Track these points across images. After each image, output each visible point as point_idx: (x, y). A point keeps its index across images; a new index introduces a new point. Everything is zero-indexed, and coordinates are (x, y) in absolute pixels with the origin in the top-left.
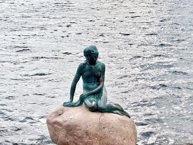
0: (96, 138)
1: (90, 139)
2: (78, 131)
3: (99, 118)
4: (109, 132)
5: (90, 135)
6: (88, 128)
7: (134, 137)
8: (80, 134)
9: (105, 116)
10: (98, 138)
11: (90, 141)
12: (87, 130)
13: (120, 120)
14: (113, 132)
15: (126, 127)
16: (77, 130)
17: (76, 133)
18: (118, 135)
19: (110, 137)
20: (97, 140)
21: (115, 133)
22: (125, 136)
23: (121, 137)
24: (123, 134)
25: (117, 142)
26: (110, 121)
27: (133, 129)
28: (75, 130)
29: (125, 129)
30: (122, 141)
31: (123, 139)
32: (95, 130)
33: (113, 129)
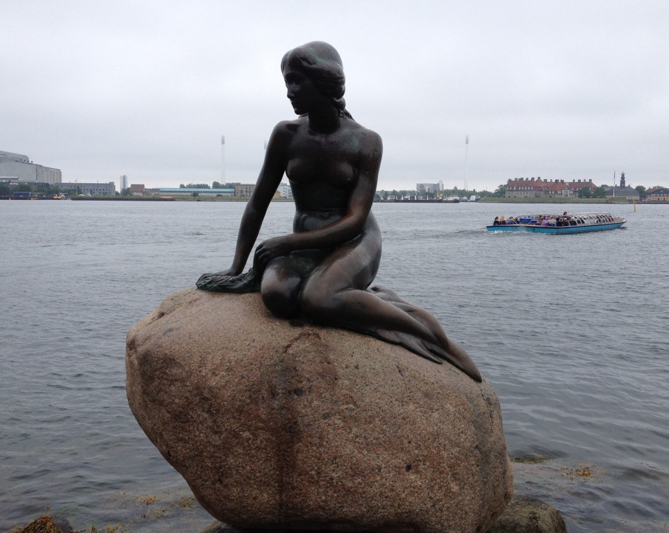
0: (246, 434)
1: (216, 433)
2: (173, 388)
3: (285, 344)
4: (326, 416)
5: (218, 411)
6: (217, 378)
7: (474, 469)
8: (177, 401)
9: (324, 342)
10: (254, 434)
11: (216, 439)
12: (210, 389)
13: (407, 374)
14: (344, 419)
15: (436, 415)
16: (172, 382)
17: (165, 396)
18: (374, 441)
19: (325, 443)
20: (250, 442)
21: (354, 430)
22: (416, 452)
23: (393, 454)
24: (410, 442)
25: (366, 472)
26: (344, 366)
27: (474, 429)
28: (165, 382)
29: (425, 422)
30: (393, 473)
31: (405, 465)
32: (247, 394)
33: (351, 406)
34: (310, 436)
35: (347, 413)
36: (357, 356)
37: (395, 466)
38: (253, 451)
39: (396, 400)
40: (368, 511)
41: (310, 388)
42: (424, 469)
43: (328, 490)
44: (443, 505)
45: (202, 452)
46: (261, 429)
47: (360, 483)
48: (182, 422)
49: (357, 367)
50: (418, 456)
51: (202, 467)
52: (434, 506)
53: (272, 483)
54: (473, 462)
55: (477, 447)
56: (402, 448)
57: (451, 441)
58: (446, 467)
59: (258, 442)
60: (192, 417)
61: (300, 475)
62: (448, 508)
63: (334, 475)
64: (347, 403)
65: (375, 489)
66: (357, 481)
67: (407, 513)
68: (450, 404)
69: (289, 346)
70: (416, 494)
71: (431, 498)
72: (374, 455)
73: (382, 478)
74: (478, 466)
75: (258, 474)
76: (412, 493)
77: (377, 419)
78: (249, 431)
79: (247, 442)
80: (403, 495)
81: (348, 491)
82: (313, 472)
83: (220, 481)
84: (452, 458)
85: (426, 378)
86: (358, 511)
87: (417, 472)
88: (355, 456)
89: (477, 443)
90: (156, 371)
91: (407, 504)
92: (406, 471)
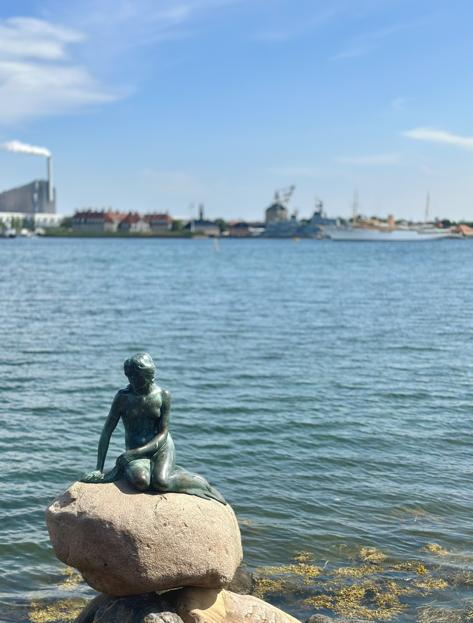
0: (147, 548)
1: (134, 550)
2: (108, 534)
3: (154, 505)
4: (177, 533)
7: (232, 546)
9: (168, 500)
12: (128, 531)
13: (201, 508)
14: (184, 533)
18: (196, 541)
19: (178, 545)
21: (188, 537)
22: (211, 542)
23: (203, 545)
24: (209, 539)
25: (194, 554)
26: (179, 510)
28: (103, 532)
29: (212, 528)
30: (205, 553)
32: (146, 530)
33: (185, 527)
34: (172, 544)
35: (185, 530)
36: (182, 504)
38: (151, 554)
41: (169, 522)
43: (181, 565)
44: (224, 564)
45: (127, 560)
46: (152, 544)
47: (193, 560)
48: (115, 548)
49: (183, 509)
50: (212, 544)
51: (127, 566)
52: (220, 565)
53: (159, 567)
54: (231, 543)
56: (206, 542)
57: (223, 535)
58: (223, 547)
59: (152, 550)
60: (120, 545)
63: (183, 558)
65: (199, 561)
67: (210, 570)
69: (157, 505)
70: (214, 561)
71: (219, 562)
75: (154, 564)
79: (148, 551)
80: (209, 562)
82: (175, 559)
83: (138, 571)
84: (224, 542)
86: (193, 572)
87: (213, 551)
88: (190, 549)
90: (97, 528)
91: (211, 565)
92: (209, 551)
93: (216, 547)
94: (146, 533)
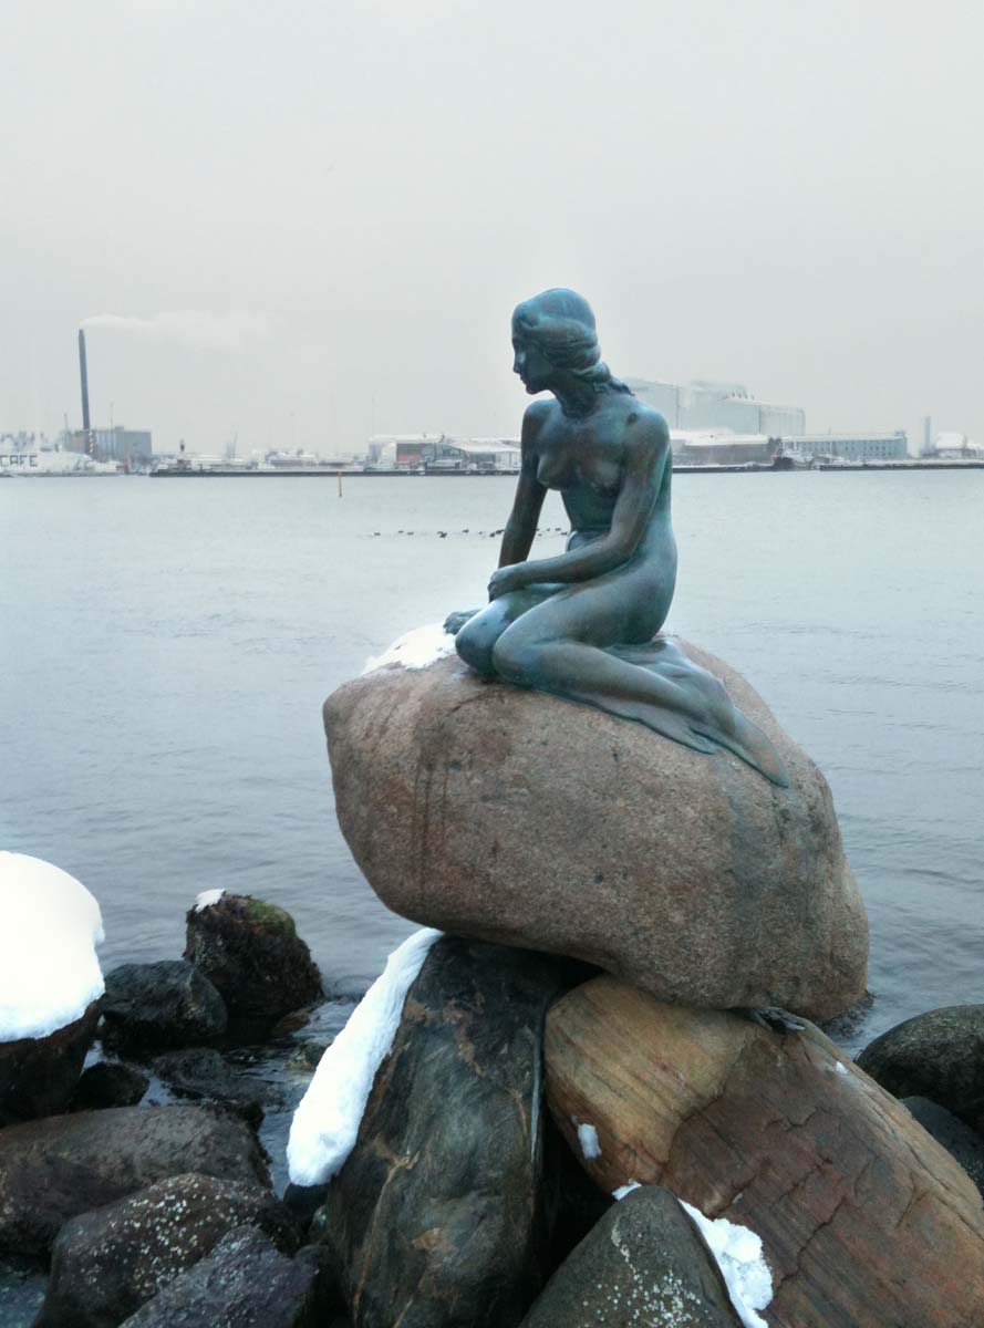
0: (392, 808)
3: (453, 706)
10: (399, 809)
13: (626, 759)
14: (511, 805)
20: (396, 816)
22: (614, 860)
23: (576, 857)
24: (604, 847)
27: (729, 846)
29: (636, 824)
30: (575, 881)
31: (594, 875)
32: (394, 761)
34: (465, 819)
35: (516, 799)
36: (552, 729)
37: (578, 873)
39: (594, 791)
40: (537, 922)
41: (472, 761)
42: (624, 884)
44: (651, 936)
46: (407, 803)
47: (525, 886)
50: (614, 865)
52: (636, 934)
55: (731, 871)
56: (591, 853)
57: (677, 855)
58: (664, 888)
59: (404, 818)
61: (450, 864)
62: (659, 942)
63: (491, 871)
64: (517, 785)
65: (546, 897)
66: (520, 884)
67: (595, 935)
68: (693, 808)
69: (457, 709)
70: (606, 914)
71: (631, 922)
72: (548, 855)
73: (556, 885)
74: (728, 897)
75: (403, 857)
76: (601, 912)
77: (558, 812)
78: (395, 804)
79: (392, 817)
80: (586, 912)
81: (510, 892)
82: (466, 864)
84: (676, 878)
85: (657, 769)
86: (524, 919)
87: (614, 887)
88: (520, 852)
89: (731, 866)
91: (594, 923)
92: (596, 882)
93: (631, 878)
94: (396, 770)
